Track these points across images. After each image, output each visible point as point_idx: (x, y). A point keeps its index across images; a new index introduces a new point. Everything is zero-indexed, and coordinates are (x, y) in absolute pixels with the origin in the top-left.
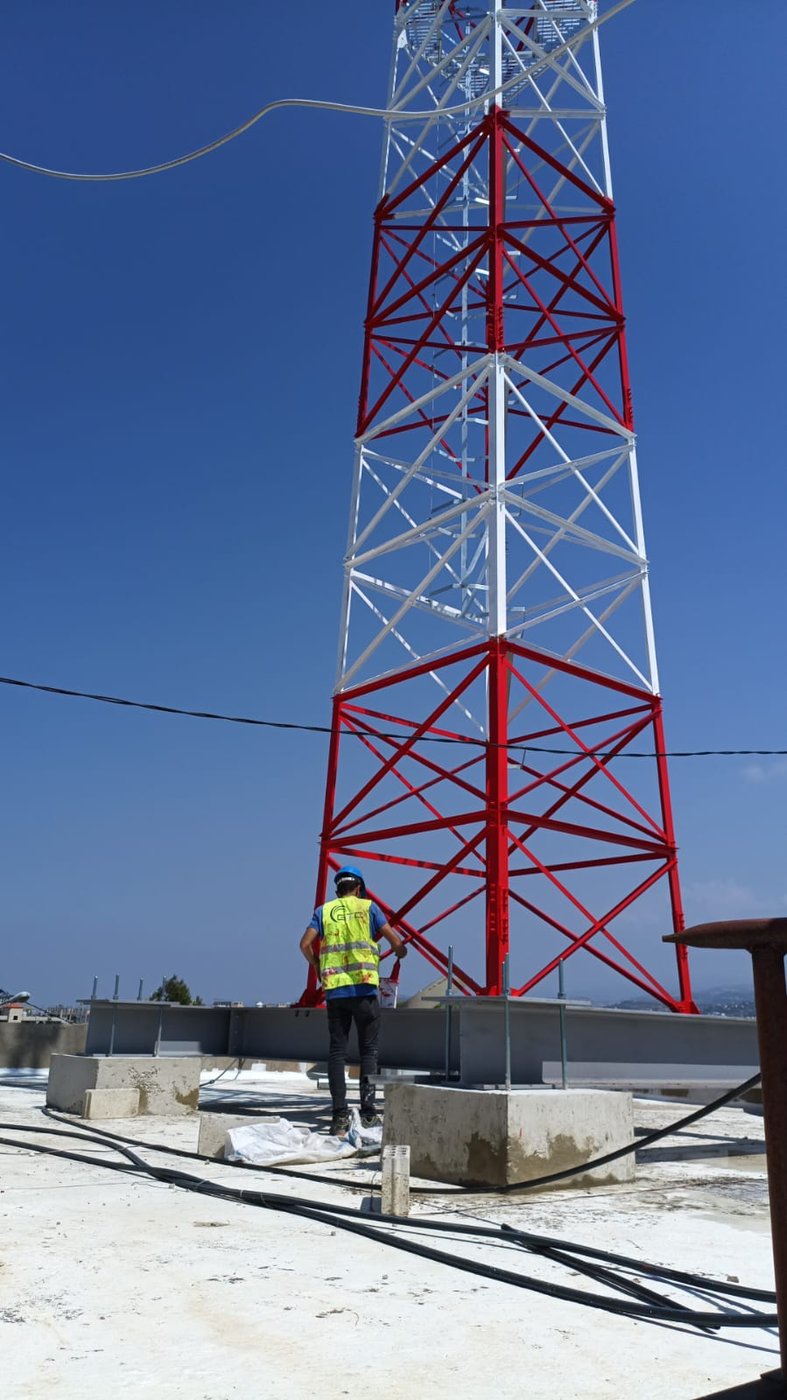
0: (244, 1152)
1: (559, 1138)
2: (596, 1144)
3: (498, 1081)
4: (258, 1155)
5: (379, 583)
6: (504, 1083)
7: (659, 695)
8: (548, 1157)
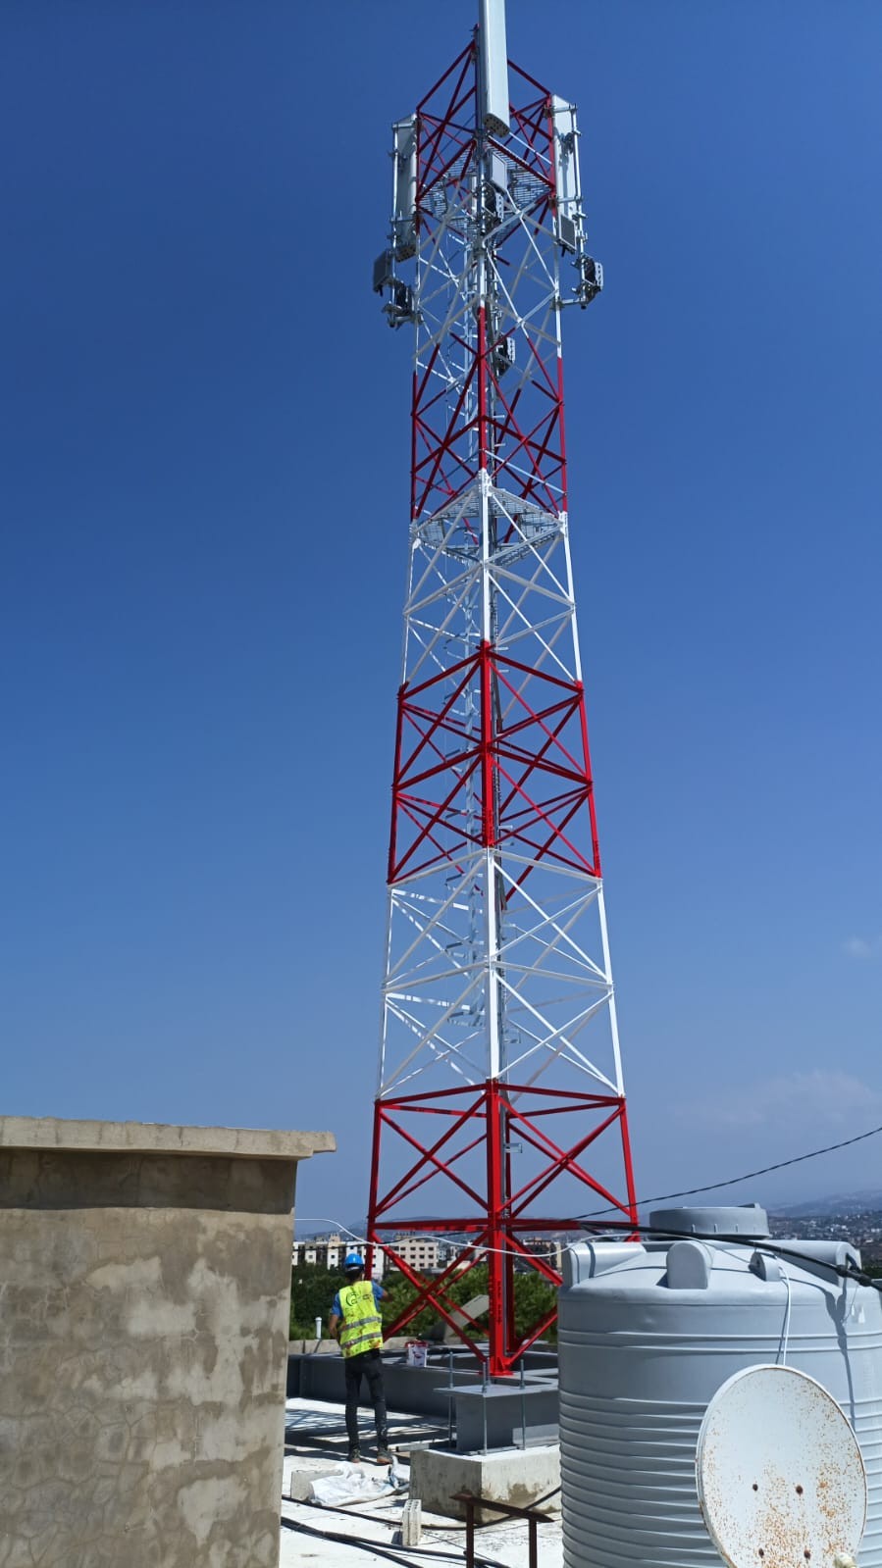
0: (320, 1497)
1: (515, 1486)
2: (541, 1487)
3: (477, 1447)
4: (330, 1499)
5: (409, 998)
6: (482, 1448)
7: (624, 1095)
8: (508, 1499)
